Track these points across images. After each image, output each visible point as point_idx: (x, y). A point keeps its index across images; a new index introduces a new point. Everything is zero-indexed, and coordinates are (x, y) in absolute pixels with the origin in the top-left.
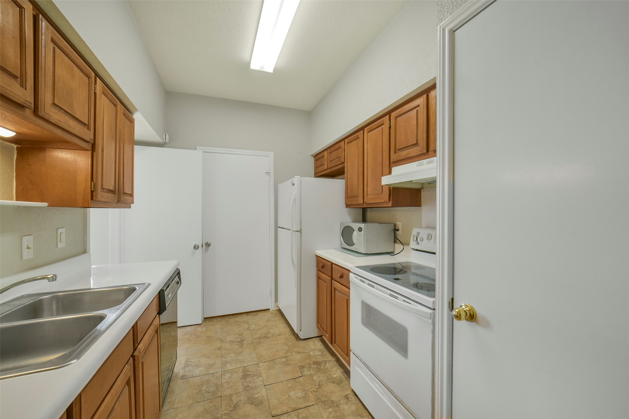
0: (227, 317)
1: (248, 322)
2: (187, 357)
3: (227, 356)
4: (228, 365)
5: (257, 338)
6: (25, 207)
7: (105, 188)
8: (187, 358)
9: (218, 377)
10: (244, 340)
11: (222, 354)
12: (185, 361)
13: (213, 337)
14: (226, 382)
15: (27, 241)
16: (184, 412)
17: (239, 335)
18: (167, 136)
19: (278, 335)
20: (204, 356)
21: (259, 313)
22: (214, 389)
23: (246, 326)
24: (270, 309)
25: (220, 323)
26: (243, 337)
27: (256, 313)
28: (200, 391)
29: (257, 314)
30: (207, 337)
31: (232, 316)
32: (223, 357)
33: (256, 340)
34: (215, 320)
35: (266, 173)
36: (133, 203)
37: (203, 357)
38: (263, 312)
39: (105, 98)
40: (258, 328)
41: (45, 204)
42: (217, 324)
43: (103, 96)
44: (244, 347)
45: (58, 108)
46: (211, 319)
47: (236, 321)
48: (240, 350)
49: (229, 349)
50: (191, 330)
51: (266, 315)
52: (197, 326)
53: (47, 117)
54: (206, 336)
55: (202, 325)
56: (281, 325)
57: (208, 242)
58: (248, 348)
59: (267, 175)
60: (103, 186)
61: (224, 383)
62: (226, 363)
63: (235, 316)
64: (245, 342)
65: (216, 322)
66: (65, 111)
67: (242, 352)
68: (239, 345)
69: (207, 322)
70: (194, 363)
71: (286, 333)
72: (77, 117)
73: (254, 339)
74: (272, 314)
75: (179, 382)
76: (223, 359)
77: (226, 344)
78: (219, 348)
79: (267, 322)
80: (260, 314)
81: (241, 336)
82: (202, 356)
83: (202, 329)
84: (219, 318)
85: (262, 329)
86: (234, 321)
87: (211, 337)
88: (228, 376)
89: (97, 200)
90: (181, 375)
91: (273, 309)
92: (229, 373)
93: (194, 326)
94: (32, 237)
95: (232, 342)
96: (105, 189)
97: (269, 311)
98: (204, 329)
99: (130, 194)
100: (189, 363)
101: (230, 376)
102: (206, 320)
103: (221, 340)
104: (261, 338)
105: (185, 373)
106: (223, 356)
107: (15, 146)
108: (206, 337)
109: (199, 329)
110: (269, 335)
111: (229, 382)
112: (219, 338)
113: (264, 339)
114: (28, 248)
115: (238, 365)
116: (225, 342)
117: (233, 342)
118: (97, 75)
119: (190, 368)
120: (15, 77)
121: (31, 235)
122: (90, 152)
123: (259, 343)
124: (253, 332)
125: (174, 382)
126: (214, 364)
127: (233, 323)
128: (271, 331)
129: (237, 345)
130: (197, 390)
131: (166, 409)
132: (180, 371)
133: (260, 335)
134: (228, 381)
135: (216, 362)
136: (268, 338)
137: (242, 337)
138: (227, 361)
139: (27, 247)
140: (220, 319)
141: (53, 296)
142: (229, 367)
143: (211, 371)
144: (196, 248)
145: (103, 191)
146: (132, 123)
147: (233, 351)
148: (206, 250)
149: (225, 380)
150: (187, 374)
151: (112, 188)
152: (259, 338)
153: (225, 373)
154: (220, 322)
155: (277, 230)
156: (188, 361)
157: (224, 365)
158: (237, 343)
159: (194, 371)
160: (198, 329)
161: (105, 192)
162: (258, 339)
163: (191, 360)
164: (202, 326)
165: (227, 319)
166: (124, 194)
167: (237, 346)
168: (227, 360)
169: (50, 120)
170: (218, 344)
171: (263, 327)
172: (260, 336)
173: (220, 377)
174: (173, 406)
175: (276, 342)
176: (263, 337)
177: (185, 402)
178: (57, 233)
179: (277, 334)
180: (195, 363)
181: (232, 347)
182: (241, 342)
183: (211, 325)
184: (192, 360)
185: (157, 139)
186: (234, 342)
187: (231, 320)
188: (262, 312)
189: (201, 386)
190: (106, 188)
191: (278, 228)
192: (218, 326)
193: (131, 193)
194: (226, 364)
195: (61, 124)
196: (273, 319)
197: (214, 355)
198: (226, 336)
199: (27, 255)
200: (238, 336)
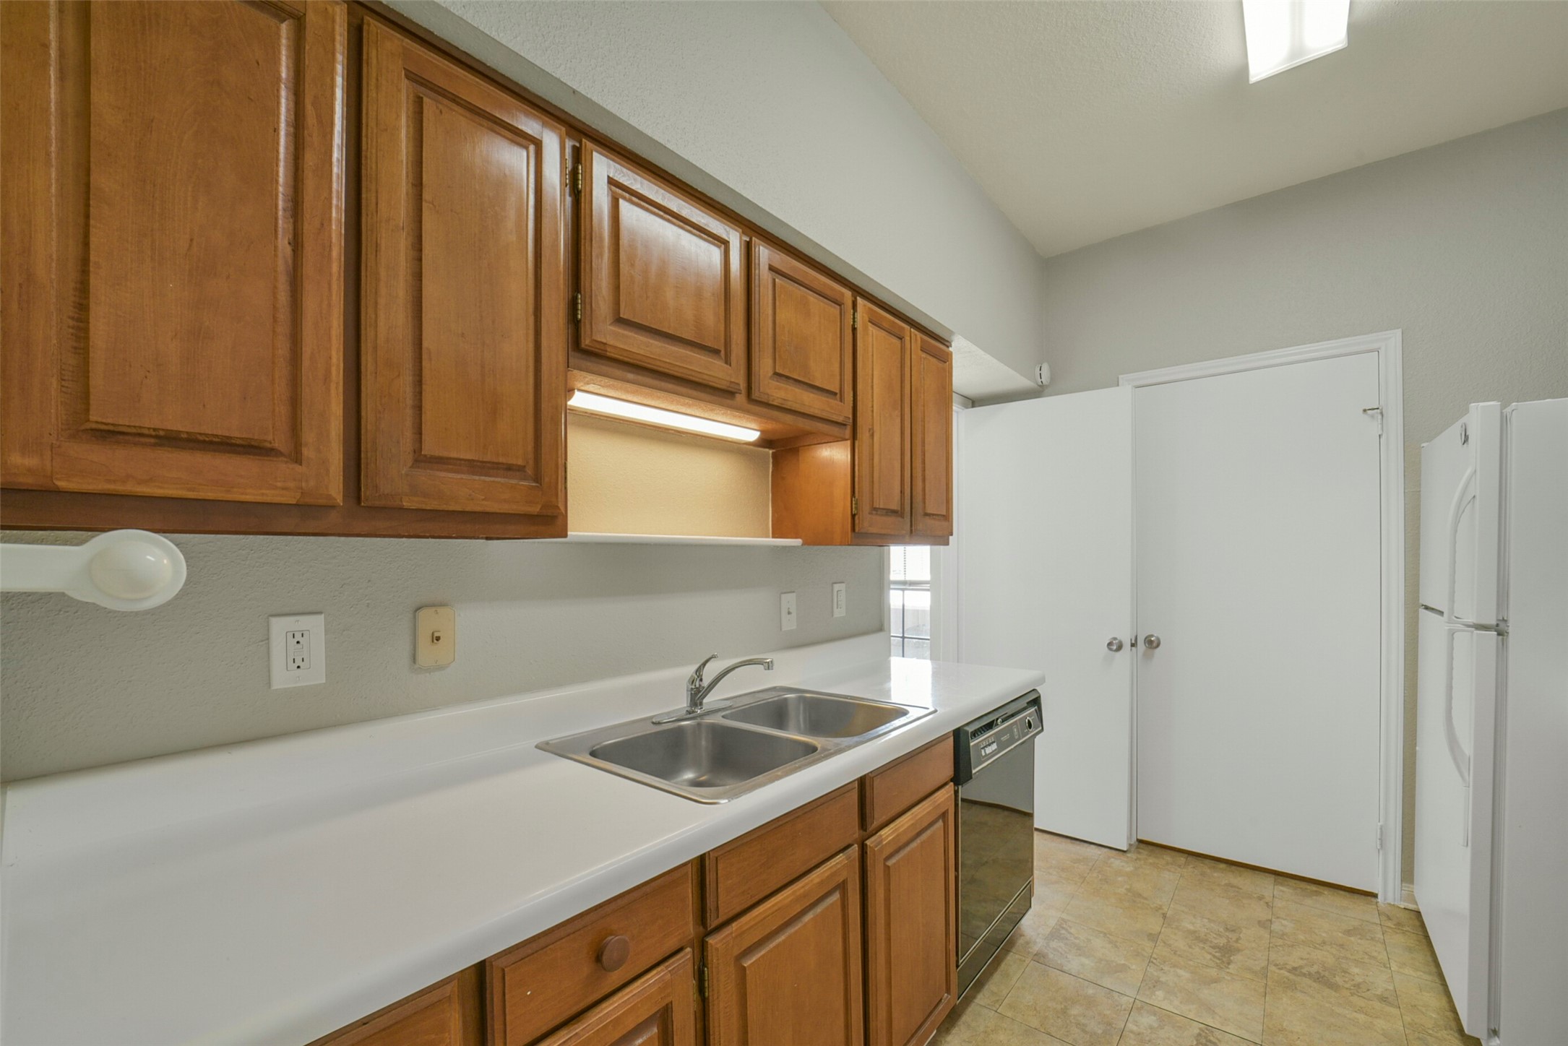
0: (1207, 861)
1: (1270, 904)
2: (1064, 916)
3: (1166, 968)
4: (1160, 994)
5: (1288, 967)
6: (784, 548)
7: (878, 507)
8: (1063, 920)
9: (1120, 1007)
10: (1239, 950)
11: (1154, 956)
12: (1056, 924)
13: (1146, 899)
14: (1139, 1034)
15: (789, 600)
16: (1013, 1033)
17: (1227, 929)
18: (1045, 367)
19: (1383, 999)
20: (1105, 934)
21: (1326, 891)
22: (1100, 1032)
23: (1263, 914)
24: (1380, 899)
25: (1179, 869)
26: (1237, 941)
27: (1314, 888)
28: (1064, 1011)
29: (1317, 893)
30: (1129, 890)
31: (1222, 866)
32: (1154, 963)
33: (1282, 971)
34: (1168, 857)
35: (1365, 411)
36: (952, 535)
37: (1102, 935)
38: (1346, 894)
39: (874, 331)
40: (1301, 937)
41: (797, 542)
42: (1169, 871)
43: (871, 329)
44: (1230, 971)
45: (784, 378)
46: (1158, 850)
47: (1230, 885)
48: (1213, 972)
49: (1178, 953)
50: (1096, 858)
51: (1356, 911)
52: (1114, 852)
53: (764, 399)
54: (1128, 887)
55: (1129, 855)
56: (1407, 971)
57: (1152, 636)
58: (1243, 980)
59: (1372, 416)
60: (875, 503)
61: (1132, 1032)
62: (1157, 984)
63: (1233, 868)
64: (1237, 958)
65: (1167, 864)
66: (796, 380)
67: (1216, 982)
68: (1214, 956)
69: (1145, 852)
70: (1076, 938)
71: (1424, 1010)
72: (817, 384)
73: (1276, 965)
74: (1383, 918)
75: (1027, 962)
76: (1151, 970)
77: (1175, 934)
78: (1151, 934)
79: (1348, 933)
80: (1328, 897)
81: (1233, 936)
82: (1101, 932)
83: (1123, 866)
84: (1181, 854)
85: (1315, 948)
86: (1223, 883)
87: (1140, 895)
88: (1147, 1020)
89: (863, 531)
90: (1036, 949)
91: (1390, 901)
92: (1155, 1015)
93: (1106, 850)
94: (794, 595)
95: (1196, 937)
96: (880, 509)
97: (1373, 899)
98: (1129, 868)
99: (944, 516)
100: (1063, 932)
101: (1155, 1025)
102: (1142, 846)
103: (1164, 916)
104: (1304, 975)
105: (1046, 951)
106: (1154, 961)
107: (771, 452)
108: (1126, 889)
109: (1117, 862)
110: (1338, 980)
111: (1147, 1038)
112: (1160, 908)
113: (1314, 984)
114: (789, 613)
115: (1190, 1011)
116: (1174, 926)
117: (1198, 938)
118: (858, 291)
119: (1062, 945)
120: (716, 352)
121: (794, 592)
122: (849, 443)
123: (1290, 986)
124: (1280, 942)
125: (1017, 956)
126: (1123, 968)
127: (1219, 885)
128: (1356, 970)
129: (1210, 954)
130: (1059, 1007)
131: (982, 1003)
132: (1037, 940)
133: (1301, 963)
134: (1143, 1033)
135: (1129, 968)
136: (1334, 987)
137: (1234, 939)
138: (1159, 981)
139: (787, 611)
140: (1182, 859)
141: (800, 697)
142: (1159, 998)
143: (1107, 982)
144: (1115, 647)
145: (877, 514)
146: (945, 362)
147: (1191, 963)
148: (1147, 657)
149: (1137, 1026)
150: (1051, 956)
151: (895, 505)
152: (1294, 970)
153: (1142, 1007)
154: (1180, 866)
155: (1417, 617)
156: (1063, 928)
157: (1150, 988)
158: (1210, 947)
159: (1066, 957)
160: (1112, 860)
161: (882, 515)
162: (1289, 971)
163: (1070, 927)
164: (1128, 857)
165: (1205, 867)
166: (928, 517)
167: (1209, 957)
168: (1161, 979)
169: (771, 402)
170: (1154, 924)
171: (1324, 943)
172: (1301, 967)
173: (1125, 1010)
174: (998, 1006)
175: (1361, 1017)
176: (1310, 974)
177: (1023, 1015)
178: (832, 590)
179: (1379, 992)
180: (1077, 941)
181: (1190, 950)
182: (1226, 953)
183: (1151, 863)
184: (1072, 931)
185: (1020, 381)
186: (1205, 941)
187: (1215, 875)
188: (1342, 892)
189: (1070, 1003)
190: (881, 507)
191: (1422, 611)
192: (1170, 877)
193: (945, 514)
194: (1154, 987)
195: (788, 405)
196: (1379, 936)
197: (1132, 946)
198: (1183, 912)
199: (790, 624)
200: (1221, 930)
